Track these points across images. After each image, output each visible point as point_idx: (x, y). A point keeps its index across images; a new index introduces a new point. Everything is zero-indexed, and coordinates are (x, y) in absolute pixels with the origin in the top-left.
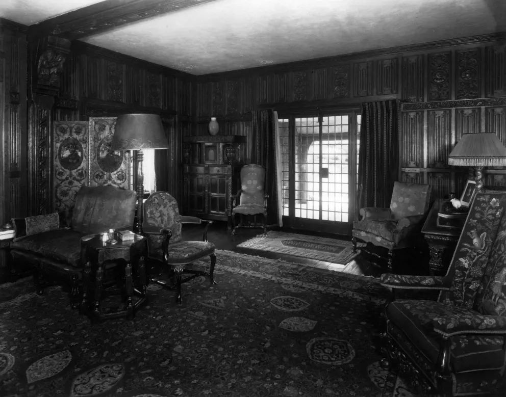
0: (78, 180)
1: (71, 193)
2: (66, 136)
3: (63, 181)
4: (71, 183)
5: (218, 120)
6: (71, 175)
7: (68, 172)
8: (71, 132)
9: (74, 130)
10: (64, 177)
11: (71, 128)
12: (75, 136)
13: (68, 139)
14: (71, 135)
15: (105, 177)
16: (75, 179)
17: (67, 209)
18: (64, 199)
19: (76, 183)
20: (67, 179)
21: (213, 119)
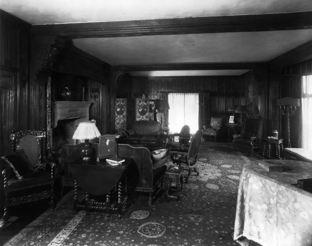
0: (123, 119)
1: (120, 123)
2: (119, 103)
3: (117, 119)
4: (120, 120)
5: (145, 95)
6: (120, 117)
7: (119, 116)
8: (120, 102)
9: (121, 101)
10: (118, 118)
11: (120, 101)
12: (122, 103)
13: (119, 105)
14: (120, 103)
15: (141, 117)
16: (121, 118)
17: (119, 129)
18: (118, 126)
19: (122, 120)
20: (119, 118)
21: (144, 95)
